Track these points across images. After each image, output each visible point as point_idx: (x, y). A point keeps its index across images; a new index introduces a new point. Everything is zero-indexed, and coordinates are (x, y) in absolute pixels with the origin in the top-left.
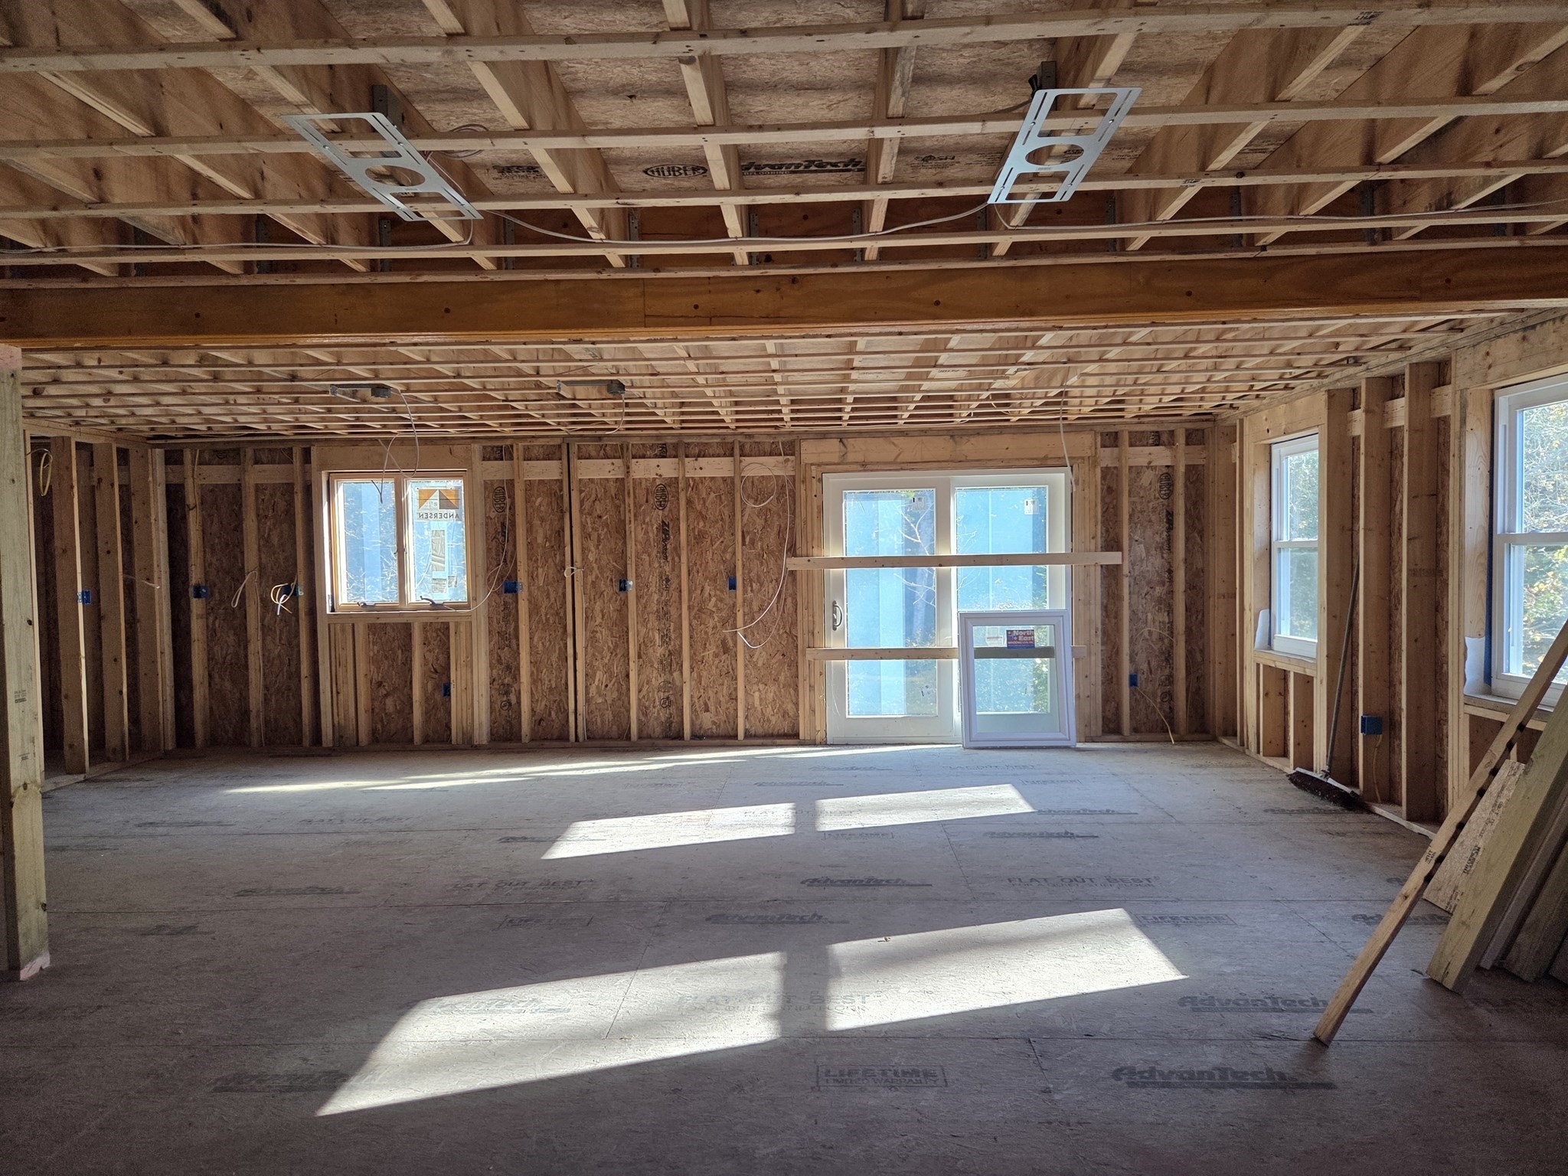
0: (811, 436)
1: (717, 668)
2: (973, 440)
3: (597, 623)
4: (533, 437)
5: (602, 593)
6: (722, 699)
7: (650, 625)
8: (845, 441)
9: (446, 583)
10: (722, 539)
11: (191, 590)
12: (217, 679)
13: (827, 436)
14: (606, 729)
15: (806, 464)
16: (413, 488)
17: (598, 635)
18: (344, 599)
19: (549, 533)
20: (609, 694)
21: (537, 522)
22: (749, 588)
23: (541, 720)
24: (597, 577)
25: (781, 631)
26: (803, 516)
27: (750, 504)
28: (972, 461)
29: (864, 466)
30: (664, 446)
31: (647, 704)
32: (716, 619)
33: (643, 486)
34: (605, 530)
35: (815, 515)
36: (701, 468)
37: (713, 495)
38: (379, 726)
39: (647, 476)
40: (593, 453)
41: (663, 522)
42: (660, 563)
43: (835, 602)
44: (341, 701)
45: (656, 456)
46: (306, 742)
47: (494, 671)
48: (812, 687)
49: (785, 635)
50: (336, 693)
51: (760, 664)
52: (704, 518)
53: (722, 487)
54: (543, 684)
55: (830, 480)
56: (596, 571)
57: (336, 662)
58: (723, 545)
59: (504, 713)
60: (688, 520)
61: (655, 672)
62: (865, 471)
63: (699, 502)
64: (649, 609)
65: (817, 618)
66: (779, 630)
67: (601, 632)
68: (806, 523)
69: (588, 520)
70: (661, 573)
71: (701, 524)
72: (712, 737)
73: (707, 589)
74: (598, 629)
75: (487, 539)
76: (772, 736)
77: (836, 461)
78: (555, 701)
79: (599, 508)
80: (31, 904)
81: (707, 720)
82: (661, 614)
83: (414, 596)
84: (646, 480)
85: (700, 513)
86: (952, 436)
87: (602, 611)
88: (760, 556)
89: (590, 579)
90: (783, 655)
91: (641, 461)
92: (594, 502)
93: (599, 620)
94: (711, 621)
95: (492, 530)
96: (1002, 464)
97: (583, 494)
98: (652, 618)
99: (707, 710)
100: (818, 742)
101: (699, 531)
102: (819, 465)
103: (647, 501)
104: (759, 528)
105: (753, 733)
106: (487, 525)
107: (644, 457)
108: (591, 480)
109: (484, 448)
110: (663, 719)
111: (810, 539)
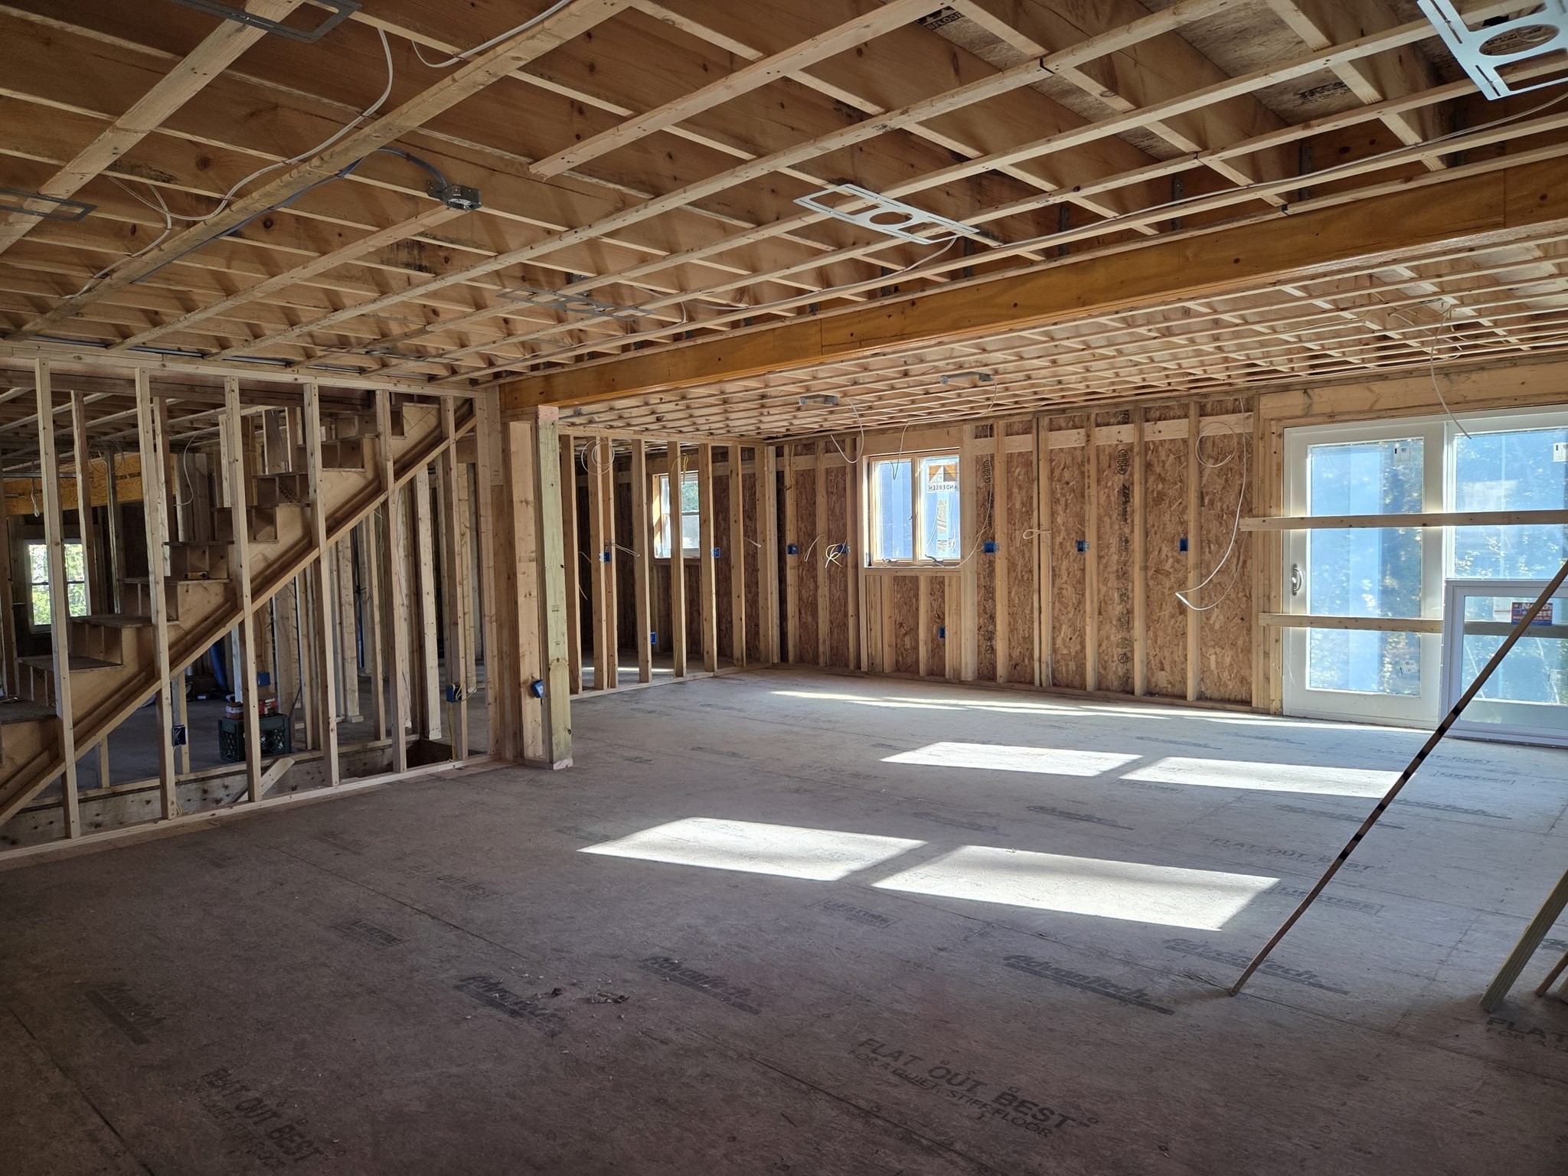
0: (1272, 389)
1: (1173, 628)
2: (1474, 376)
3: (1063, 581)
4: (1010, 415)
5: (1068, 553)
6: (1177, 659)
7: (1110, 584)
8: (1309, 391)
9: (947, 543)
10: (1180, 501)
11: (787, 548)
12: (803, 615)
13: (1292, 388)
14: (1070, 678)
15: (1265, 419)
16: (925, 465)
17: (1064, 591)
18: (878, 557)
19: (1025, 499)
20: (1072, 646)
21: (1015, 490)
22: (1207, 550)
23: (1016, 665)
24: (1064, 539)
25: (1240, 595)
26: (1261, 475)
27: (1210, 465)
28: (1473, 401)
29: (1332, 417)
30: (1126, 413)
31: (1106, 658)
32: (1173, 580)
33: (1107, 453)
34: (1072, 495)
35: (1274, 472)
36: (1160, 432)
37: (1172, 456)
38: (900, 659)
39: (1109, 443)
40: (1063, 425)
41: (1124, 485)
42: (1120, 525)
43: (1295, 566)
44: (873, 637)
45: (1119, 423)
46: (852, 667)
47: (981, 620)
48: (1266, 654)
49: (1244, 599)
50: (869, 630)
51: (1217, 627)
52: (1163, 480)
53: (1182, 448)
54: (1018, 634)
55: (1291, 434)
56: (1063, 534)
57: (870, 606)
58: (1181, 506)
59: (988, 656)
60: (1146, 482)
61: (1114, 628)
62: (1333, 422)
63: (1158, 465)
64: (1109, 569)
65: (1273, 581)
66: (1238, 593)
67: (1067, 589)
68: (1263, 482)
69: (1058, 486)
70: (1121, 534)
71: (1160, 486)
72: (1166, 695)
73: (1165, 550)
74: (1065, 586)
75: (977, 506)
76: (1229, 701)
77: (1299, 414)
78: (1028, 649)
79: (1067, 475)
80: (561, 728)
81: (1162, 679)
82: (1120, 574)
83: (923, 554)
84: (1110, 446)
85: (1159, 475)
86: (1446, 374)
87: (1068, 569)
88: (1220, 517)
89: (1059, 540)
90: (1242, 619)
91: (1104, 428)
92: (1063, 469)
93: (1065, 578)
94: (1168, 582)
95: (981, 497)
96: (1516, 402)
97: (1054, 463)
98: (1113, 577)
99: (1163, 669)
100: (1272, 711)
101: (1159, 493)
102: (1280, 420)
103: (1109, 467)
104: (1219, 488)
105: (1209, 696)
106: (977, 493)
107: (1107, 424)
108: (1061, 450)
109: (977, 427)
110: (1121, 674)
111: (1267, 499)
